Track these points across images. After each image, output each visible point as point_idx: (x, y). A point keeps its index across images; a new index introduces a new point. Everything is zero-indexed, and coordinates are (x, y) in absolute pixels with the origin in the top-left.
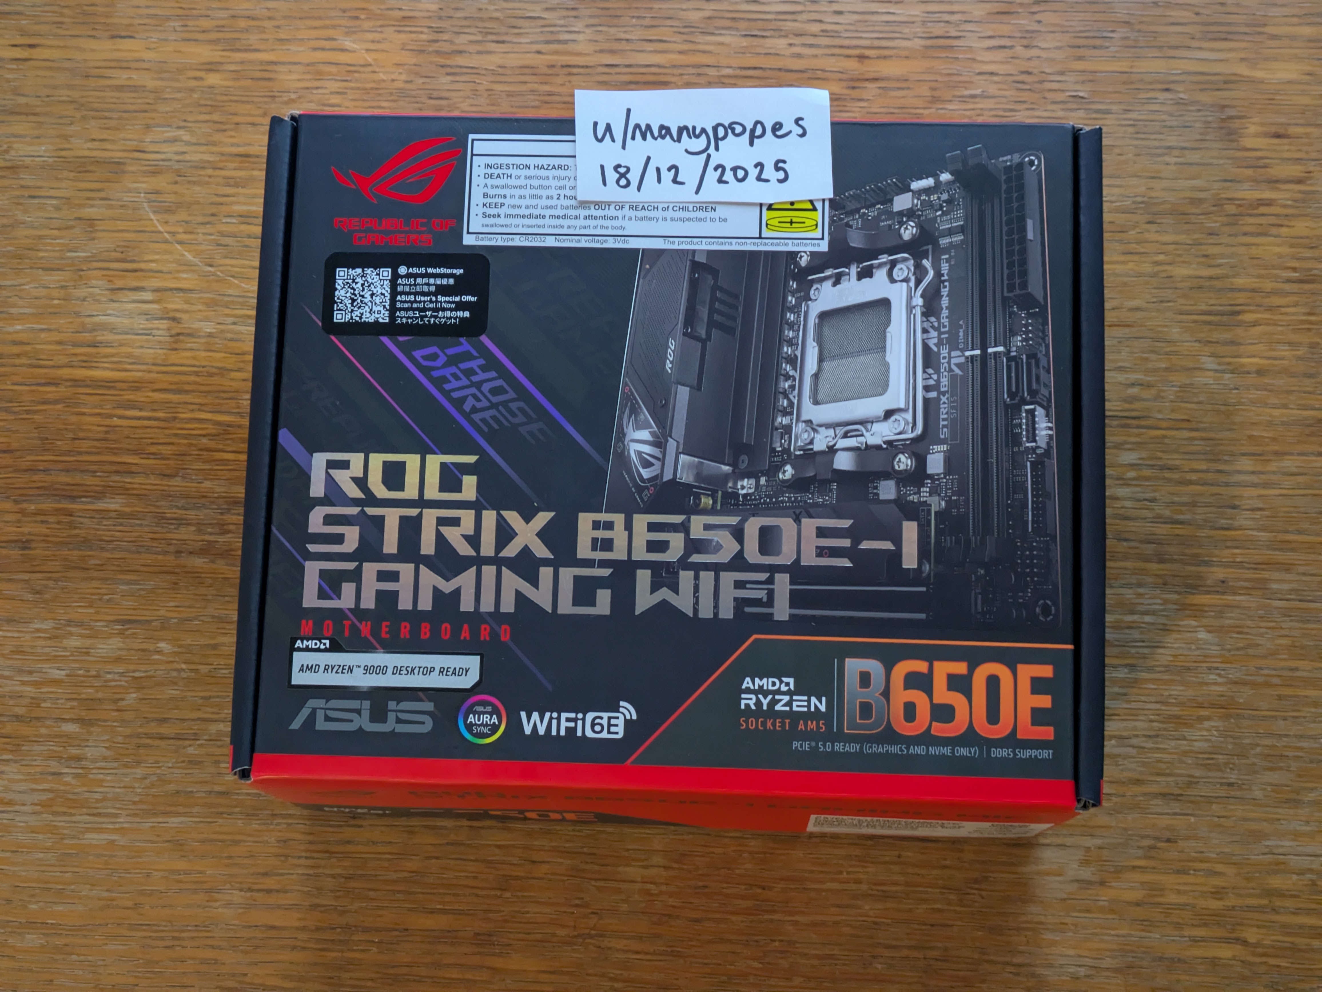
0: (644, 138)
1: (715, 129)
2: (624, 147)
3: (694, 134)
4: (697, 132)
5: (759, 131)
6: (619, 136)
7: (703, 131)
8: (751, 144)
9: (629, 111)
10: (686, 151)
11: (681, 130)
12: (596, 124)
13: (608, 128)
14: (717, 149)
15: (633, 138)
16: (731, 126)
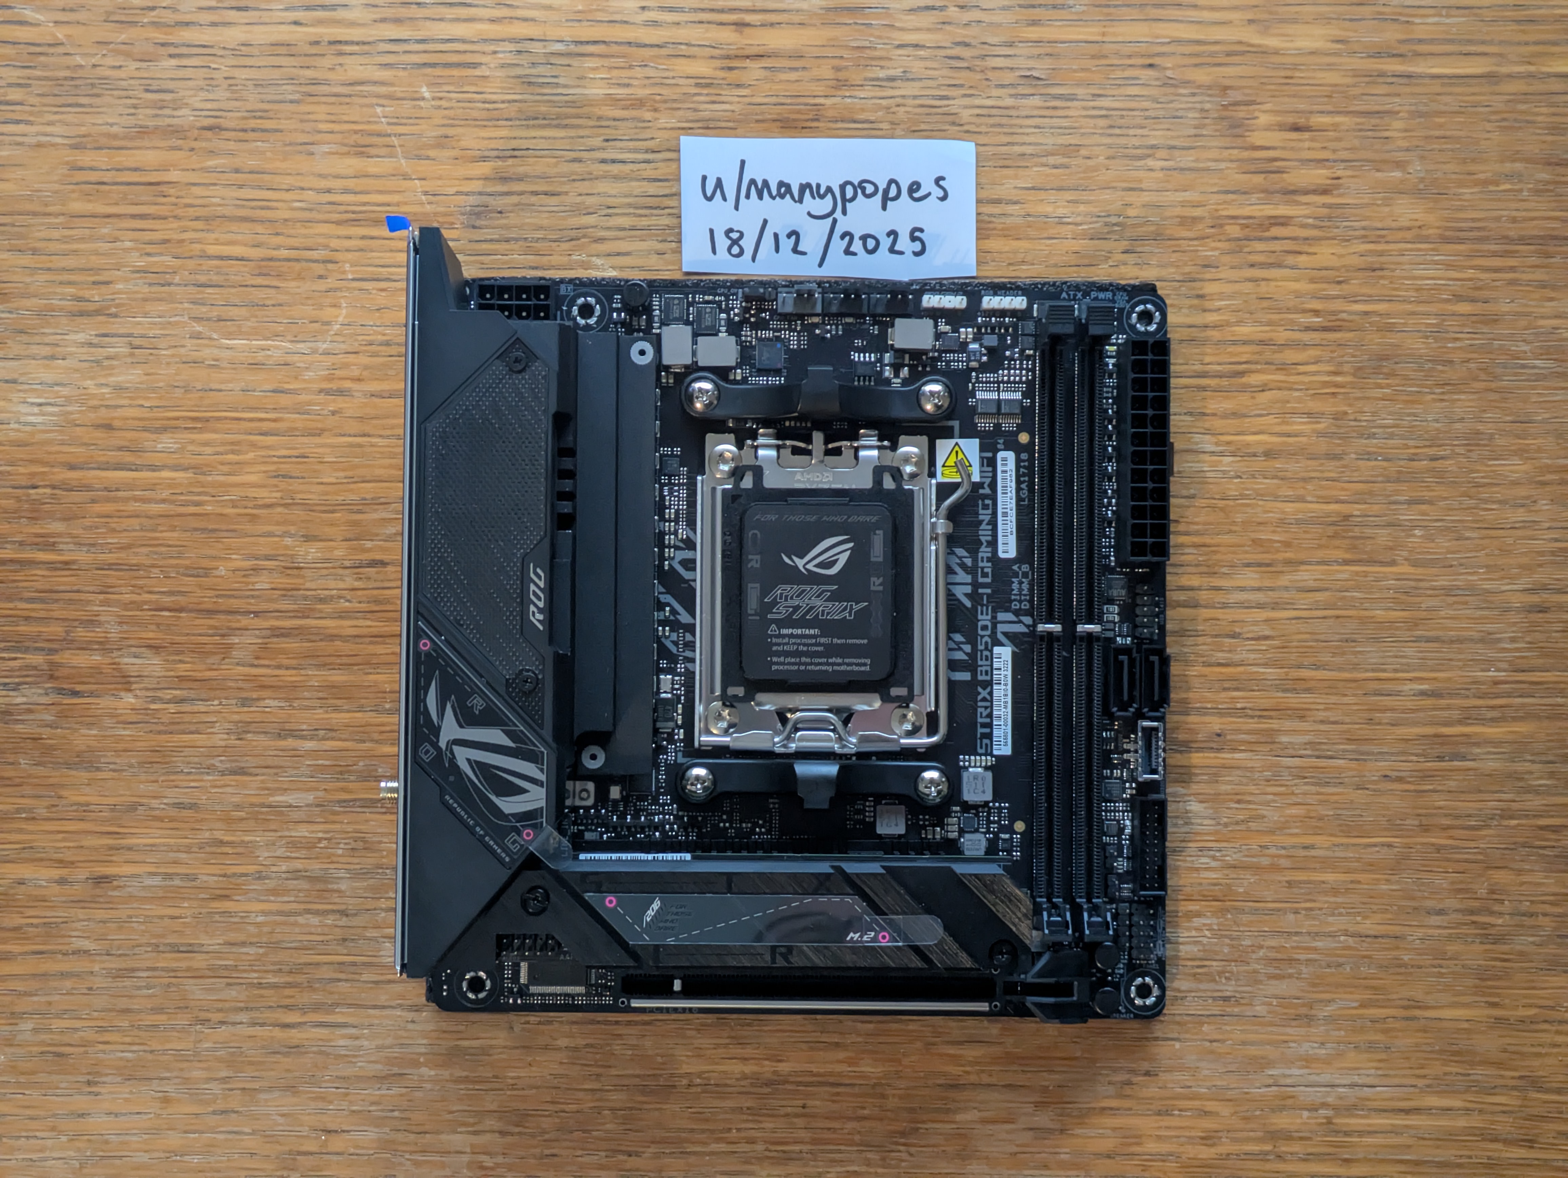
0: (760, 197)
1: (843, 188)
2: (737, 208)
3: (818, 193)
4: (822, 191)
5: (893, 192)
6: (731, 194)
7: (829, 190)
8: (884, 208)
9: (743, 163)
10: (809, 214)
11: (803, 188)
12: (704, 178)
13: (719, 184)
14: (844, 212)
15: (748, 196)
16: (860, 186)
